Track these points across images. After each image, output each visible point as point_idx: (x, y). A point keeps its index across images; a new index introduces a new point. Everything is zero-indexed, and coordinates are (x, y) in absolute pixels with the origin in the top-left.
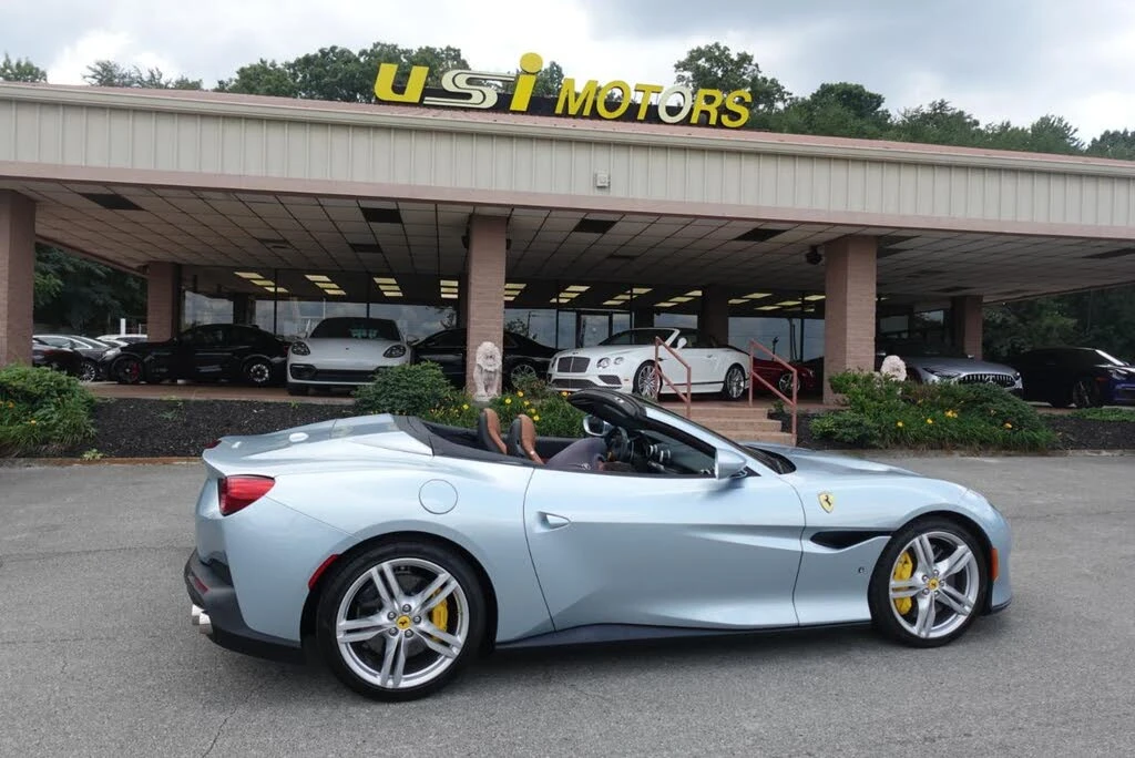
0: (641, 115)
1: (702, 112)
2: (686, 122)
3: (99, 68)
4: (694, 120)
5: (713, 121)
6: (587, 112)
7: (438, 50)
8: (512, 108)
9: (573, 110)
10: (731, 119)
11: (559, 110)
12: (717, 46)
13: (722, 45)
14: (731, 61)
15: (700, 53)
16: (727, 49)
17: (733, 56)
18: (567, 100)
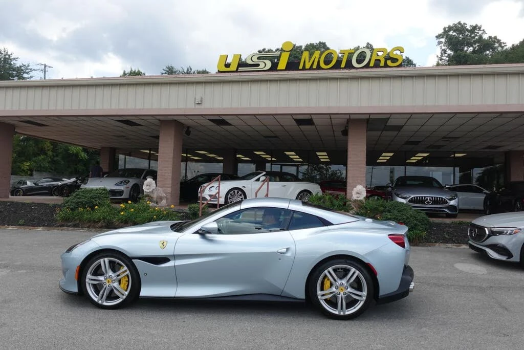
0: (343, 65)
1: (376, 60)
2: (367, 66)
3: (167, 69)
4: (372, 64)
5: (382, 64)
6: (315, 66)
7: (315, 44)
8: (278, 69)
9: (308, 66)
10: (392, 62)
11: (301, 67)
12: (459, 23)
13: (462, 22)
14: (467, 30)
15: (450, 28)
16: (465, 24)
17: (468, 27)
18: (305, 62)
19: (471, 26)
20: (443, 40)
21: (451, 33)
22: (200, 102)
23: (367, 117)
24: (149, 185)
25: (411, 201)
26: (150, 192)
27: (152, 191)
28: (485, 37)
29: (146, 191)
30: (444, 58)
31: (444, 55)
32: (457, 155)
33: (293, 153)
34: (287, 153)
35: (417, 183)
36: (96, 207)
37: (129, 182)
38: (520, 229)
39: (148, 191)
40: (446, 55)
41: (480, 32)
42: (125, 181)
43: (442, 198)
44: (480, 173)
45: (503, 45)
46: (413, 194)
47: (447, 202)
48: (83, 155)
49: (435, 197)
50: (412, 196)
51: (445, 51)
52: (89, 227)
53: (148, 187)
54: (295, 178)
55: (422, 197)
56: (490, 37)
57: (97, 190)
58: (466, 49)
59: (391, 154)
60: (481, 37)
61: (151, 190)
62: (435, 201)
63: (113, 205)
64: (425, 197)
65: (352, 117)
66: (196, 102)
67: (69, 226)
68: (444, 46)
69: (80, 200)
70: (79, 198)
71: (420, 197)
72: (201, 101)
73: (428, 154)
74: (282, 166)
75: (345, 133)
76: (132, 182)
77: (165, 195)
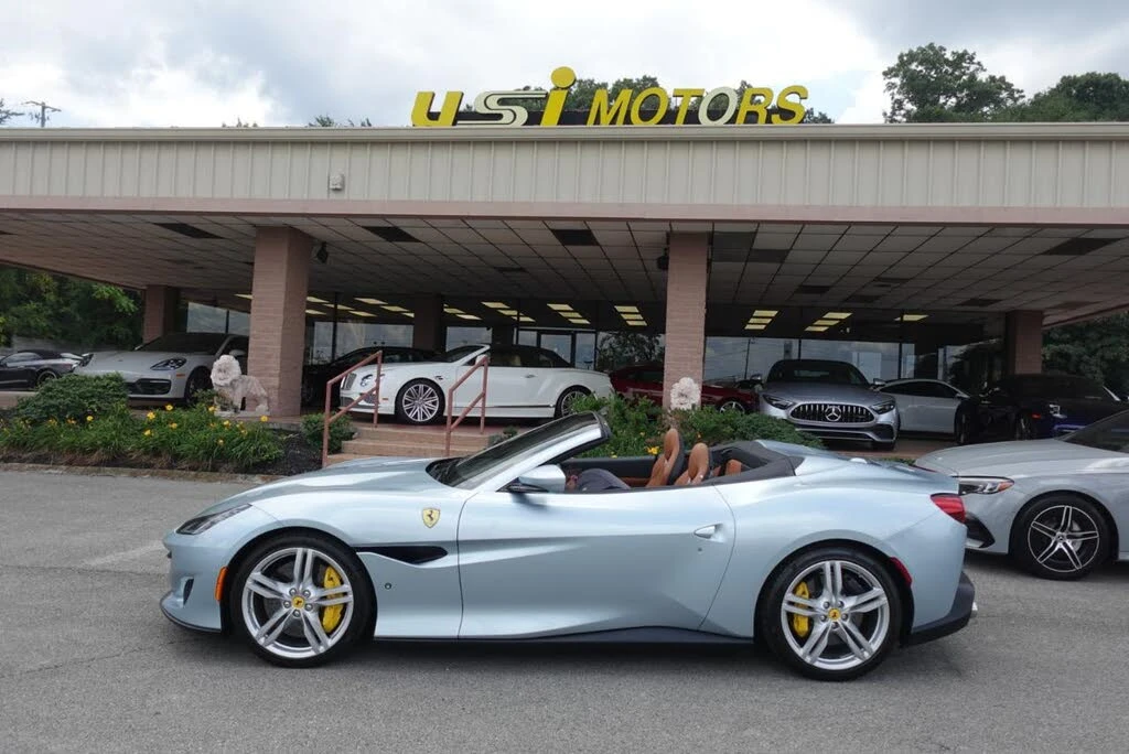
0: (679, 121)
1: (749, 113)
4: (740, 119)
5: (761, 119)
6: (620, 123)
7: (635, 81)
9: (605, 119)
10: (783, 118)
11: (591, 123)
12: (931, 46)
13: (937, 46)
14: (947, 61)
15: (912, 57)
16: (942, 49)
17: (949, 56)
18: (599, 111)
19: (953, 53)
20: (897, 81)
21: (913, 66)
22: (338, 187)
23: (708, 228)
24: (224, 369)
25: (797, 413)
26: (226, 386)
27: (231, 383)
28: (982, 77)
29: (219, 382)
30: (899, 118)
31: (897, 112)
32: (907, 318)
33: (566, 307)
34: (555, 307)
35: (816, 374)
36: (89, 418)
37: (184, 362)
38: (1013, 481)
39: (222, 383)
40: (903, 112)
41: (973, 68)
42: (176, 361)
43: (862, 408)
44: (956, 357)
45: (1016, 95)
46: (802, 400)
47: (872, 418)
48: (126, 303)
49: (847, 406)
50: (800, 403)
51: (899, 104)
52: (70, 463)
53: (221, 375)
54: (555, 362)
55: (820, 405)
56: (992, 79)
57: (98, 378)
58: (942, 100)
59: (773, 313)
60: (973, 77)
61: (228, 382)
62: (849, 415)
63: (132, 413)
64: (826, 406)
65: (676, 227)
66: (331, 187)
67: (22, 461)
68: (899, 93)
69: (52, 402)
70: (51, 397)
71: (815, 405)
72: (343, 184)
73: (848, 315)
74: (540, 333)
75: (663, 264)
76: (193, 361)
77: (263, 392)
